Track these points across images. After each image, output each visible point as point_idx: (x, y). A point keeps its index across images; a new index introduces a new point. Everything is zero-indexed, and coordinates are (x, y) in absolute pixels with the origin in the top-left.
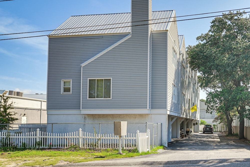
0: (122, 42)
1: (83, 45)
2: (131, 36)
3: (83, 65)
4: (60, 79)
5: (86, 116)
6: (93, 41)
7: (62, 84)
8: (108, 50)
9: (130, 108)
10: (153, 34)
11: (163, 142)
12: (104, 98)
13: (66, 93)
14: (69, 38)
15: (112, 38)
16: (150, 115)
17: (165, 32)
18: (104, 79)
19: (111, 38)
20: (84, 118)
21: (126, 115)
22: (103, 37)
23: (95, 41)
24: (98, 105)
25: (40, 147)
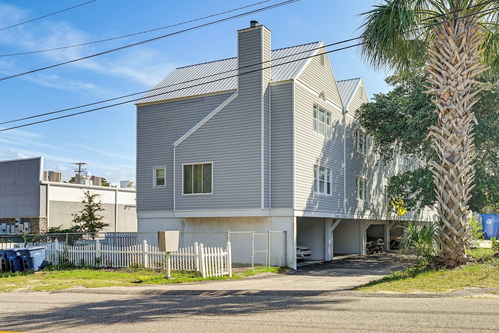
0: (226, 105)
1: (178, 113)
2: (238, 95)
3: (176, 144)
4: (151, 166)
5: (185, 220)
6: (192, 106)
7: (154, 173)
8: (208, 119)
9: (238, 207)
10: (272, 88)
11: (288, 262)
12: (203, 192)
13: (160, 187)
14: (161, 104)
15: (217, 100)
16: (270, 218)
17: (290, 82)
18: (203, 164)
19: (214, 100)
20: (182, 223)
21: (237, 218)
22: (205, 99)
23: (194, 106)
24: (196, 204)
25: (100, 266)
